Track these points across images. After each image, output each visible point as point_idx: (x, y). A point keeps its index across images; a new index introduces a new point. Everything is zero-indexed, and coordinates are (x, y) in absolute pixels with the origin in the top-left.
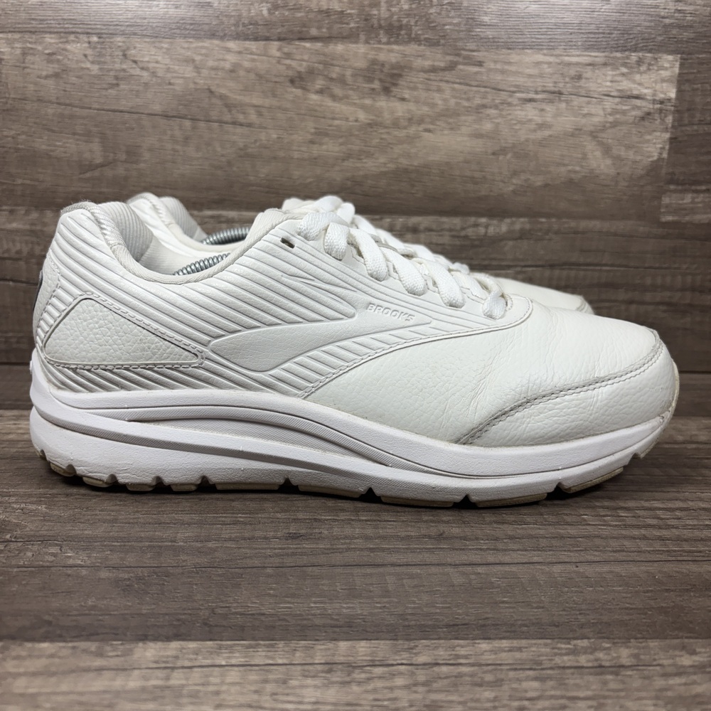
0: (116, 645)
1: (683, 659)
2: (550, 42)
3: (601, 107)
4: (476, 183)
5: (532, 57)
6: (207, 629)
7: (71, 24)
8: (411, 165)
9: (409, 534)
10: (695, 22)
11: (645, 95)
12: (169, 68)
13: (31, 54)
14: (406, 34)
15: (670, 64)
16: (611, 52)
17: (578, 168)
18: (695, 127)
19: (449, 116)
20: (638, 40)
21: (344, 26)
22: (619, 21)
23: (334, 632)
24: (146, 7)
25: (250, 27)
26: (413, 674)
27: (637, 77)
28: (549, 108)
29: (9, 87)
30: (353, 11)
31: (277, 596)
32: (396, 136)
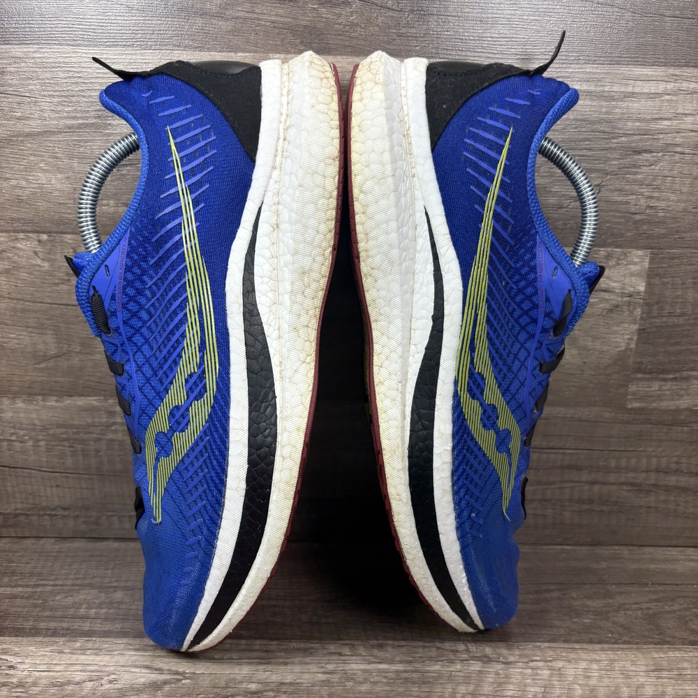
7: (20, 223)
10: (667, 218)
11: (614, 288)
15: (639, 259)
18: (664, 319)
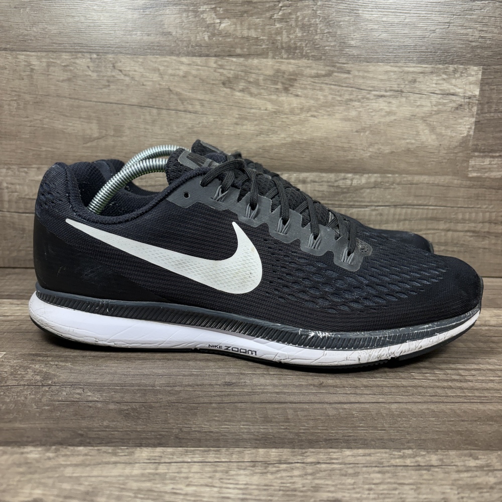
0: (124, 449)
1: (470, 462)
2: (394, 58)
3: (429, 100)
4: (345, 151)
5: (383, 67)
6: (178, 440)
7: (79, 46)
8: (302, 139)
9: (301, 383)
10: (492, 44)
11: (459, 93)
12: (142, 75)
13: (53, 66)
14: (299, 52)
15: (475, 73)
16: (436, 65)
17: (413, 141)
18: (492, 114)
19: (328, 106)
20: (454, 57)
21: (258, 47)
22: (441, 44)
23: (256, 443)
24: (128, 35)
25: (197, 48)
26: (304, 468)
27: (453, 81)
28: (394, 102)
29: (39, 87)
30: (264, 38)
31: (219, 421)
32: (291, 120)
